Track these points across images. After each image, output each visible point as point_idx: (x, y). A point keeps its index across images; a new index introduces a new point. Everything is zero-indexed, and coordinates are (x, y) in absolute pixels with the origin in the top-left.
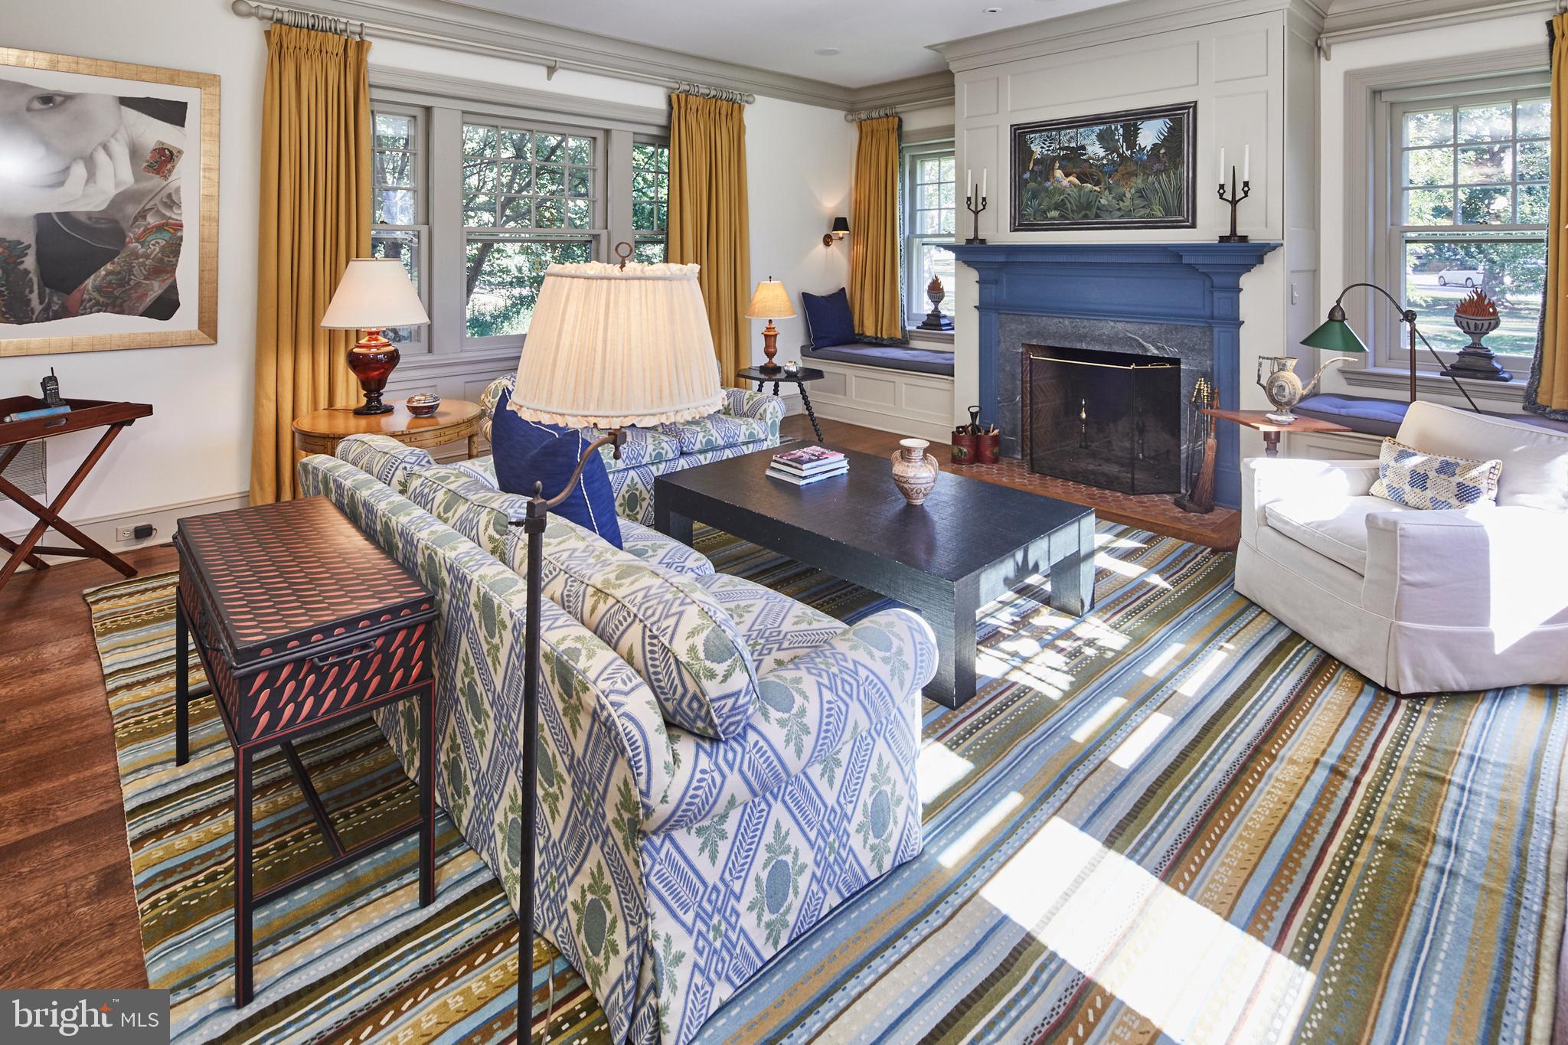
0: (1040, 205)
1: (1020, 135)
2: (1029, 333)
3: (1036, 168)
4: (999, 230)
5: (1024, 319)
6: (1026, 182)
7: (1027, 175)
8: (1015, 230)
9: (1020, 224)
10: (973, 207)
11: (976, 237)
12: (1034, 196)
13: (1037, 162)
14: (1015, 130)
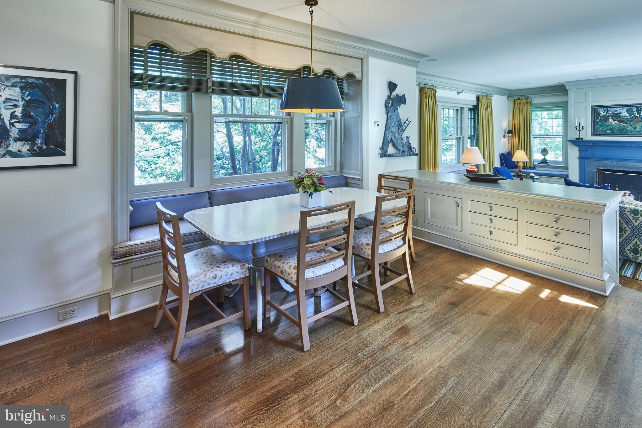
0: (603, 129)
1: (595, 110)
2: (599, 166)
3: (601, 118)
4: (587, 135)
5: (597, 161)
6: (598, 122)
7: (598, 120)
8: (593, 136)
9: (595, 134)
10: (578, 129)
11: (579, 138)
12: (601, 126)
13: (602, 117)
14: (593, 107)
